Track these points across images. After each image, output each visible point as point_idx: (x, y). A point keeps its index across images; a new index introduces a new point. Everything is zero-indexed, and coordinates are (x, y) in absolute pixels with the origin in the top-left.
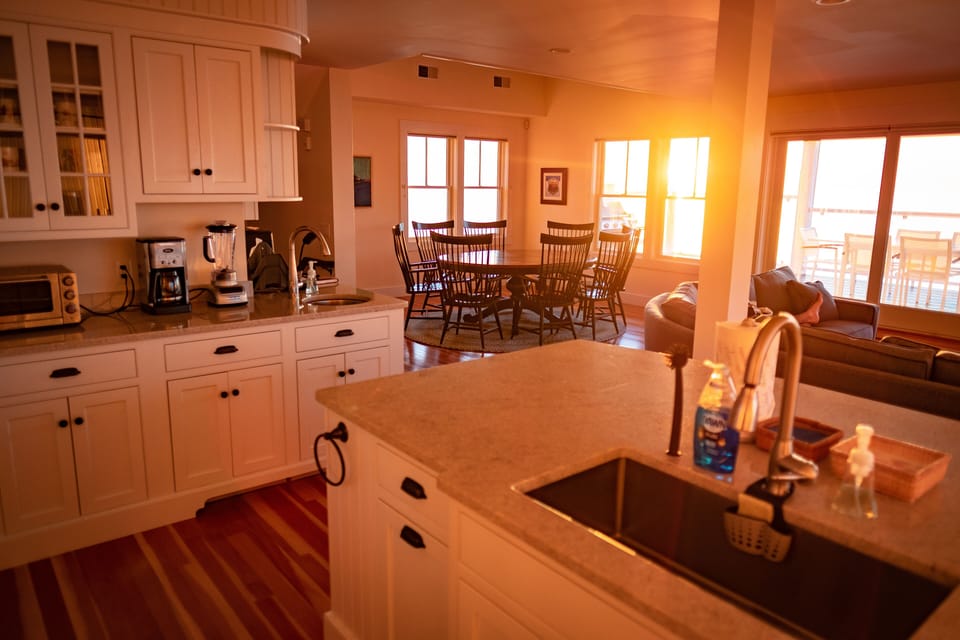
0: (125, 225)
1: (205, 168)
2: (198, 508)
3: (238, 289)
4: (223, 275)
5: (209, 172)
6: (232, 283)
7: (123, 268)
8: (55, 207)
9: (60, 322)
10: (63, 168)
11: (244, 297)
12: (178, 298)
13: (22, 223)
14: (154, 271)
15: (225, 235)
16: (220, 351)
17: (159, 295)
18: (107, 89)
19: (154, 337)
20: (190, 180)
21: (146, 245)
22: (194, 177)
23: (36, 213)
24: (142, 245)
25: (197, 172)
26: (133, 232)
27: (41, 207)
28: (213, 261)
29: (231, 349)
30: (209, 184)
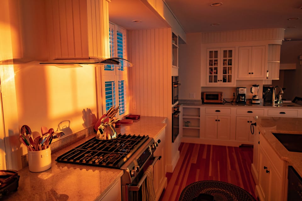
0: (233, 84)
1: (252, 72)
2: (239, 145)
3: (258, 100)
4: (255, 96)
5: (252, 73)
6: (257, 98)
7: (234, 93)
8: (221, 81)
9: (219, 102)
10: (224, 73)
11: (259, 102)
12: (243, 100)
13: (215, 83)
14: (239, 94)
15: (256, 87)
16: (249, 112)
17: (239, 99)
18: (233, 58)
19: (234, 107)
20: (248, 75)
21: (238, 89)
22: (249, 75)
23: (218, 82)
24: (237, 89)
25: (250, 73)
26: (235, 86)
27: (219, 81)
28: (252, 93)
29: (251, 112)
30: (253, 76)
